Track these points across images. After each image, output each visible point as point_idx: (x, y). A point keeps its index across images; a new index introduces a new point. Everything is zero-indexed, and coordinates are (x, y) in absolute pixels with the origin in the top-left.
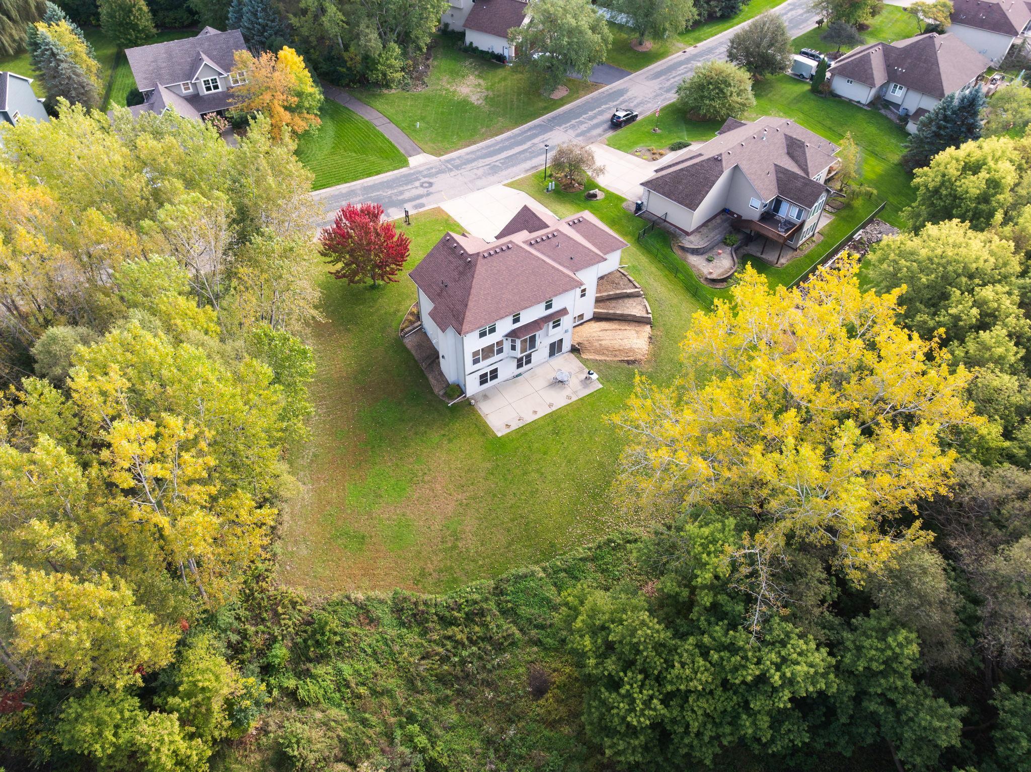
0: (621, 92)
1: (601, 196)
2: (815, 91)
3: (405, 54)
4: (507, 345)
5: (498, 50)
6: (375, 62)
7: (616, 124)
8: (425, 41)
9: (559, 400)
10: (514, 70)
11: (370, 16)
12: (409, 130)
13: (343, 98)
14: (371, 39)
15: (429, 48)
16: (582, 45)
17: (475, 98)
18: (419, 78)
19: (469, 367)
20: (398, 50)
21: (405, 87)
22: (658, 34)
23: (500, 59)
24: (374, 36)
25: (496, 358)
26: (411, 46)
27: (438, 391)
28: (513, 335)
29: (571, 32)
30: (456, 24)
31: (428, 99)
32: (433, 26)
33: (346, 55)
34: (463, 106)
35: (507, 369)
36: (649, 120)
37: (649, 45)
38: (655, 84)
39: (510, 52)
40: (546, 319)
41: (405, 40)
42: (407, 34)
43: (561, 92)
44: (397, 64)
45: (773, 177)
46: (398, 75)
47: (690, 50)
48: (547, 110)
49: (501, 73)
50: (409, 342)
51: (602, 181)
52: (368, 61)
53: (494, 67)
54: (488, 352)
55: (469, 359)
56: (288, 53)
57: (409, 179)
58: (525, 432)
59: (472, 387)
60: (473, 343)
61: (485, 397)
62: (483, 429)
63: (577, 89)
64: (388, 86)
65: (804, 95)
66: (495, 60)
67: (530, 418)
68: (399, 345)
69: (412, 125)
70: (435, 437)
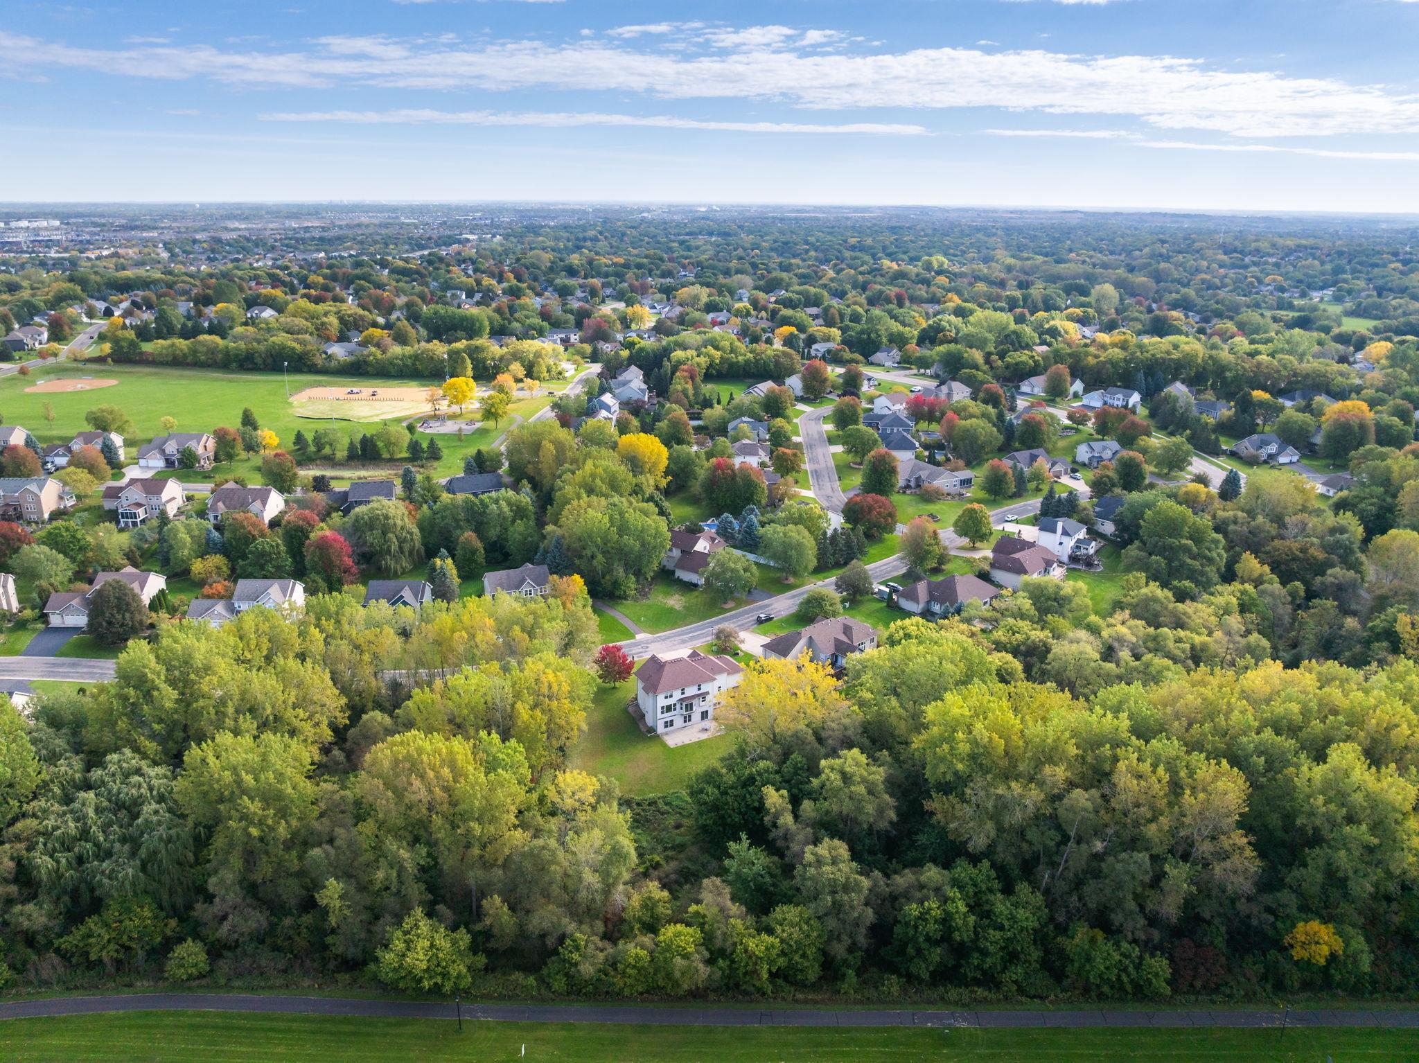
0: (767, 606)
1: (741, 654)
2: (888, 606)
3: (637, 581)
4: (678, 706)
5: (694, 581)
6: (620, 585)
7: (760, 621)
8: (650, 575)
9: (704, 736)
10: (702, 592)
11: (620, 560)
12: (637, 621)
13: (599, 603)
14: (620, 572)
15: (652, 578)
16: (739, 578)
17: (677, 607)
18: (645, 595)
19: (659, 715)
20: (633, 579)
21: (636, 600)
22: (795, 573)
23: (696, 585)
24: (621, 570)
25: (672, 713)
26: (641, 578)
27: (644, 730)
28: (681, 700)
29: (732, 571)
30: (670, 566)
31: (650, 606)
32: (655, 566)
33: (603, 581)
34: (671, 610)
35: (679, 722)
36: (781, 621)
37: (792, 580)
38: (791, 602)
39: (702, 581)
40: (698, 696)
41: (638, 574)
42: (640, 570)
43: (730, 605)
44: (633, 586)
45: (832, 642)
46: (633, 593)
47: (820, 583)
48: (721, 614)
49: (696, 593)
50: (630, 709)
51: (743, 647)
52: (616, 584)
53: (692, 590)
54: (669, 708)
55: (659, 710)
56: (576, 577)
57: (635, 645)
58: (685, 747)
59: (660, 729)
60: (662, 701)
61: (667, 734)
62: (665, 745)
63: (739, 604)
64: (626, 599)
65: (881, 609)
66: (692, 586)
67: (687, 742)
68: (625, 711)
69: (639, 619)
70: (640, 747)
